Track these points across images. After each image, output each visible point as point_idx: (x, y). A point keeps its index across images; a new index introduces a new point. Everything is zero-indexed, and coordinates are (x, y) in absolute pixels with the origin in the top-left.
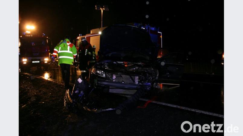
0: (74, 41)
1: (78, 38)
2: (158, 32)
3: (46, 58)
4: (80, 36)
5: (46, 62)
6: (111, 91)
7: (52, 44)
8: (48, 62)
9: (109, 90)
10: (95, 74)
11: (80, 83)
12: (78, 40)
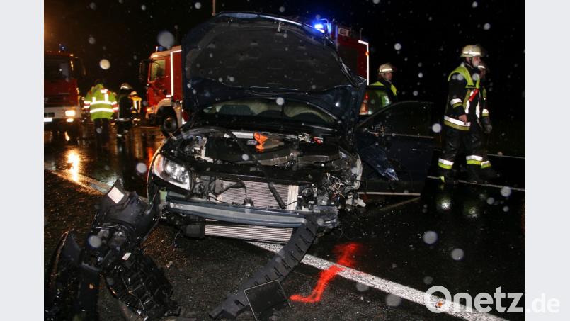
0: (144, 65)
1: (154, 56)
2: (360, 42)
3: (71, 109)
4: (158, 51)
5: (70, 120)
6: (209, 230)
7: (85, 73)
8: (76, 120)
9: (203, 230)
10: (158, 175)
11: (117, 202)
12: (152, 61)
